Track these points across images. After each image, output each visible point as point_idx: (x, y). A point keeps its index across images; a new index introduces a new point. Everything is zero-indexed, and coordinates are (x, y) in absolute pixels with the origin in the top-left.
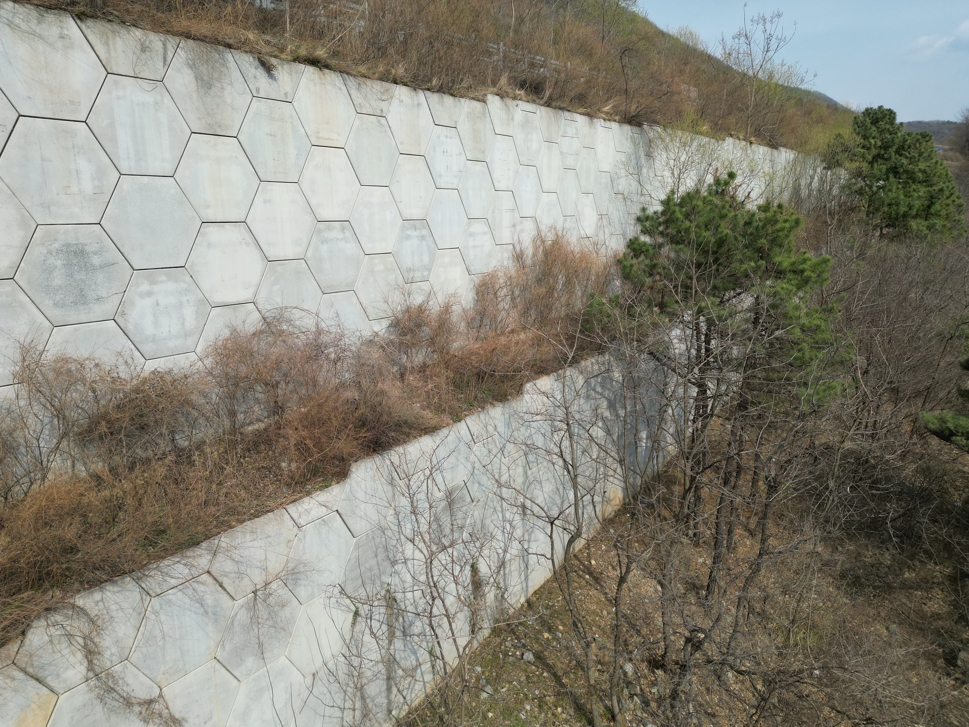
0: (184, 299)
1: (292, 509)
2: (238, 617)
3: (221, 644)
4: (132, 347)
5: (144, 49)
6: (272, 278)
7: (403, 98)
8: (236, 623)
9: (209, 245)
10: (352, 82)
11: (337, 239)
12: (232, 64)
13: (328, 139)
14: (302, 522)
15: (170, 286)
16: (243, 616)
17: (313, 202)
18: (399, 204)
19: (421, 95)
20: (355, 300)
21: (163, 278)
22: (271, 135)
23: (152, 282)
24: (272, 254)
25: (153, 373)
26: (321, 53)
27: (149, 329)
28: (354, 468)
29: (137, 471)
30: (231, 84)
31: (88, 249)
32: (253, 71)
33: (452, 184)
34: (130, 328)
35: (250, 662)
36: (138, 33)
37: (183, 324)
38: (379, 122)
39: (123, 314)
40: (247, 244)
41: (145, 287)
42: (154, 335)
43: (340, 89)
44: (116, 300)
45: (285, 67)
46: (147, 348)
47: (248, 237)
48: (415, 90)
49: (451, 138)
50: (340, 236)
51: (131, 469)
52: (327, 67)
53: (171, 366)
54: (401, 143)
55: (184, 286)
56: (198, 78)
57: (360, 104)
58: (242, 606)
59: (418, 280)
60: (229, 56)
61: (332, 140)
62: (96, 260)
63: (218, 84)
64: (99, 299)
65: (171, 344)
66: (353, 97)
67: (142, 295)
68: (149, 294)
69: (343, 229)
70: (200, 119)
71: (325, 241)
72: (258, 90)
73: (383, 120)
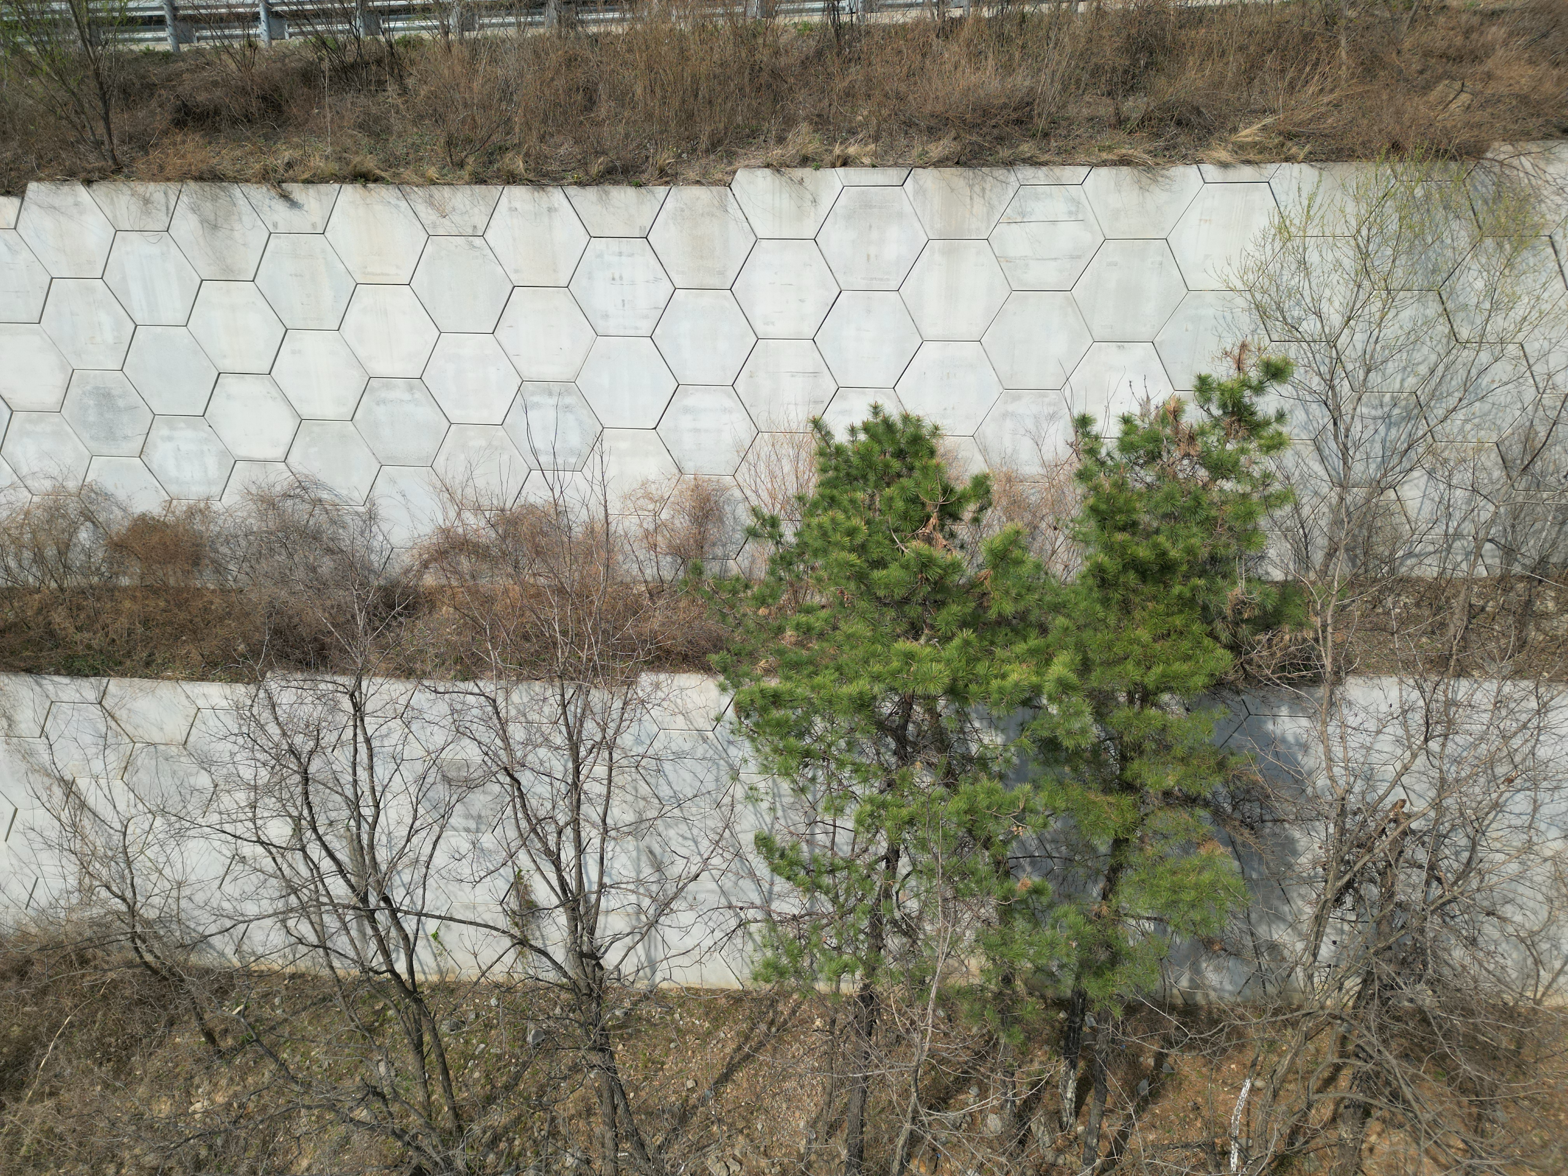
0: (205, 448)
4: (158, 485)
5: (146, 202)
6: (308, 439)
7: (517, 204)
10: (419, 194)
11: (402, 401)
12: (241, 201)
13: (381, 274)
15: (190, 434)
17: (361, 354)
18: (513, 359)
21: (182, 425)
22: (297, 276)
23: (172, 428)
24: (306, 412)
27: (173, 472)
31: (114, 392)
32: (267, 203)
33: (636, 328)
34: (154, 467)
37: (206, 472)
38: (471, 244)
39: (148, 453)
40: (274, 399)
41: (165, 432)
42: (178, 478)
43: (397, 207)
44: (141, 439)
45: (309, 190)
46: (171, 489)
47: (274, 392)
48: (544, 188)
49: (632, 255)
50: (407, 396)
52: (377, 180)
54: (516, 271)
55: (204, 435)
56: (203, 221)
57: (434, 223)
60: (236, 191)
61: (389, 274)
62: (121, 403)
63: (226, 225)
64: (125, 437)
65: (195, 489)
66: (422, 215)
67: (163, 439)
68: (170, 439)
69: (411, 389)
70: (209, 264)
71: (379, 402)
72: (275, 225)
73: (478, 241)
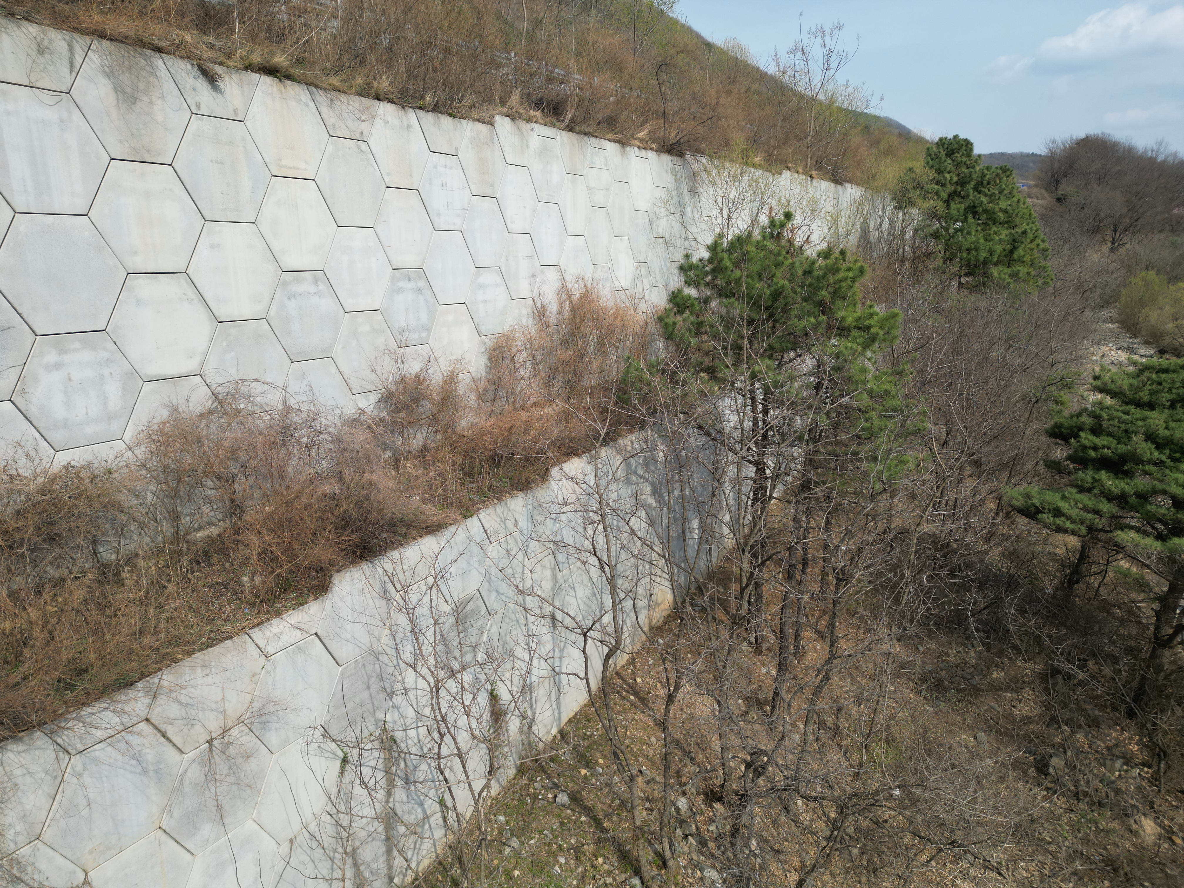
0: (106, 372)
1: (257, 634)
2: (189, 774)
3: (167, 809)
4: (37, 435)
5: (41, 50)
6: (225, 344)
7: (389, 118)
8: (186, 782)
9: (138, 303)
10: (321, 97)
11: (309, 293)
12: (163, 72)
13: (294, 168)
14: (270, 649)
15: (86, 356)
16: (195, 773)
17: (275, 247)
18: (387, 249)
19: (411, 116)
20: (334, 369)
21: (77, 345)
22: (217, 162)
23: (62, 351)
24: (223, 313)
25: (66, 467)
26: (280, 60)
27: (59, 411)
28: (336, 579)
29: (47, 596)
30: (163, 97)
32: (191, 81)
33: (455, 224)
34: (33, 411)
35: (207, 830)
36: (32, 29)
37: (105, 404)
38: (359, 147)
39: (23, 392)
40: (190, 301)
41: (52, 357)
42: (66, 420)
43: (307, 105)
44: (13, 374)
45: (233, 76)
46: (57, 437)
47: (191, 292)
48: (403, 108)
49: (451, 168)
50: (312, 289)
51: (38, 591)
52: (289, 77)
53: (90, 458)
54: (388, 174)
55: (106, 355)
56: (118, 89)
57: (334, 125)
58: (194, 761)
59: (414, 343)
60: (159, 62)
61: (298, 169)
63: (145, 98)
65: (89, 430)
66: (324, 116)
67: (48, 368)
68: (58, 366)
69: (316, 281)
70: (121, 142)
71: (293, 296)
72: (198, 106)
73: (364, 146)
